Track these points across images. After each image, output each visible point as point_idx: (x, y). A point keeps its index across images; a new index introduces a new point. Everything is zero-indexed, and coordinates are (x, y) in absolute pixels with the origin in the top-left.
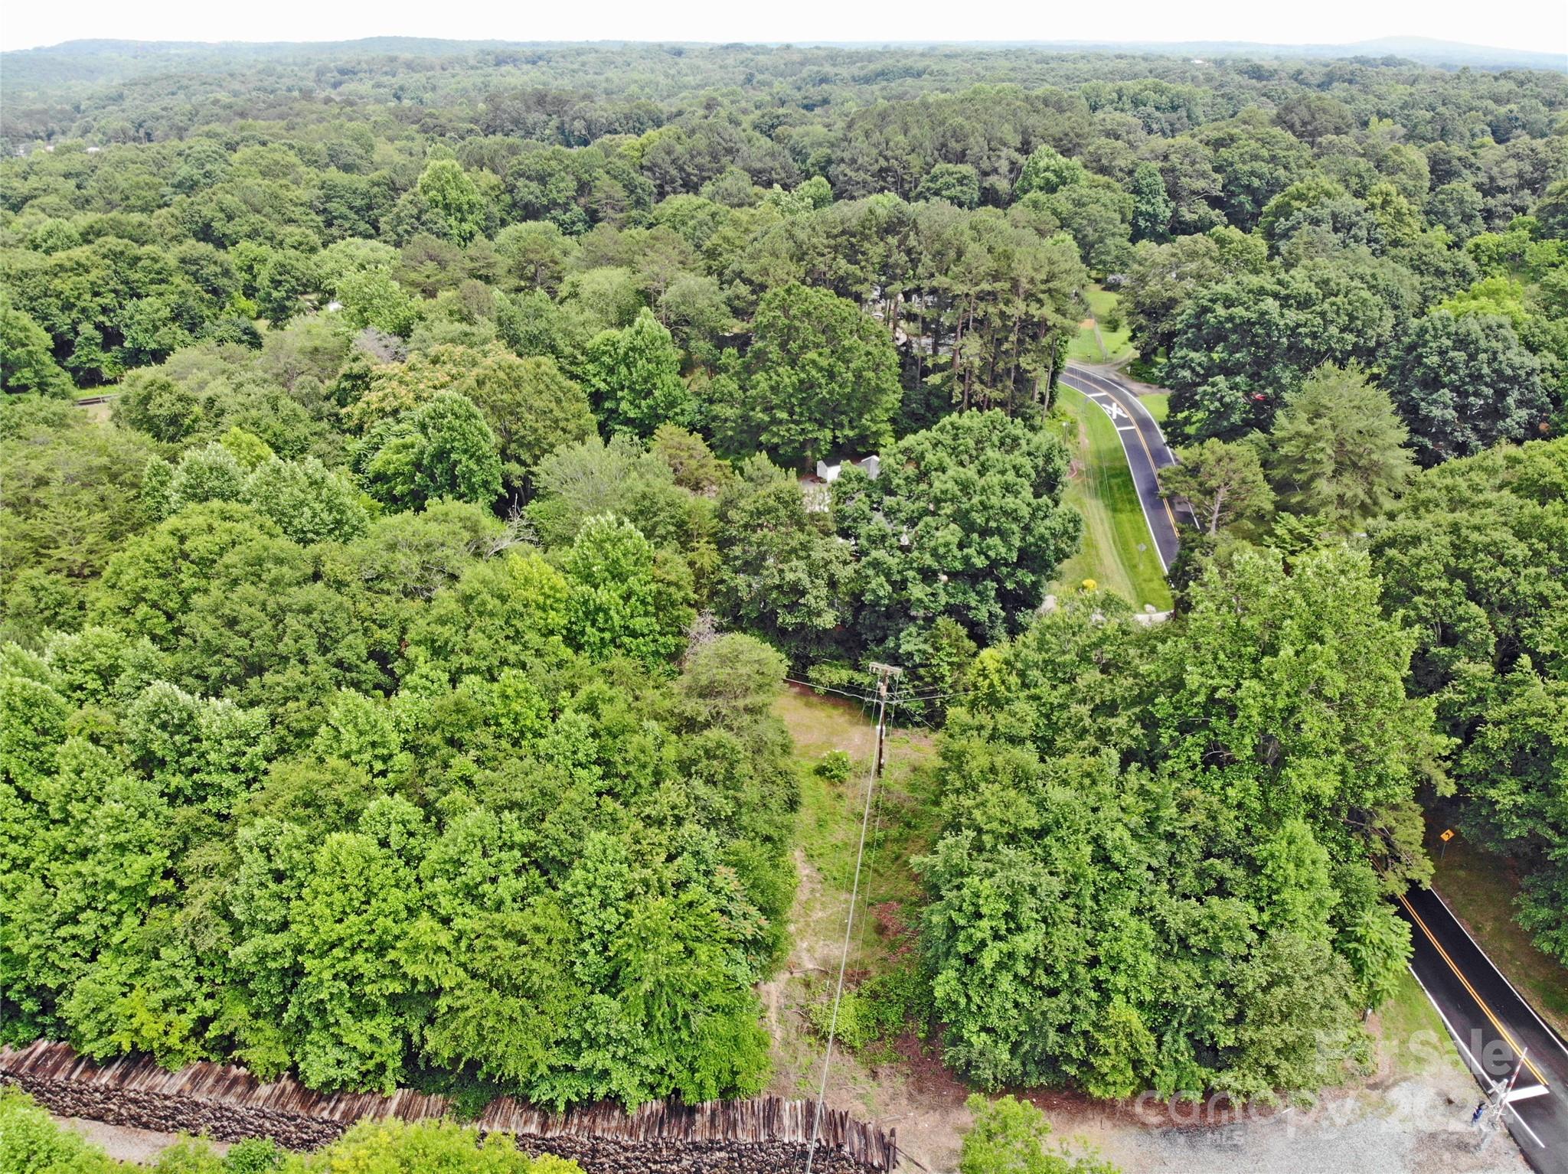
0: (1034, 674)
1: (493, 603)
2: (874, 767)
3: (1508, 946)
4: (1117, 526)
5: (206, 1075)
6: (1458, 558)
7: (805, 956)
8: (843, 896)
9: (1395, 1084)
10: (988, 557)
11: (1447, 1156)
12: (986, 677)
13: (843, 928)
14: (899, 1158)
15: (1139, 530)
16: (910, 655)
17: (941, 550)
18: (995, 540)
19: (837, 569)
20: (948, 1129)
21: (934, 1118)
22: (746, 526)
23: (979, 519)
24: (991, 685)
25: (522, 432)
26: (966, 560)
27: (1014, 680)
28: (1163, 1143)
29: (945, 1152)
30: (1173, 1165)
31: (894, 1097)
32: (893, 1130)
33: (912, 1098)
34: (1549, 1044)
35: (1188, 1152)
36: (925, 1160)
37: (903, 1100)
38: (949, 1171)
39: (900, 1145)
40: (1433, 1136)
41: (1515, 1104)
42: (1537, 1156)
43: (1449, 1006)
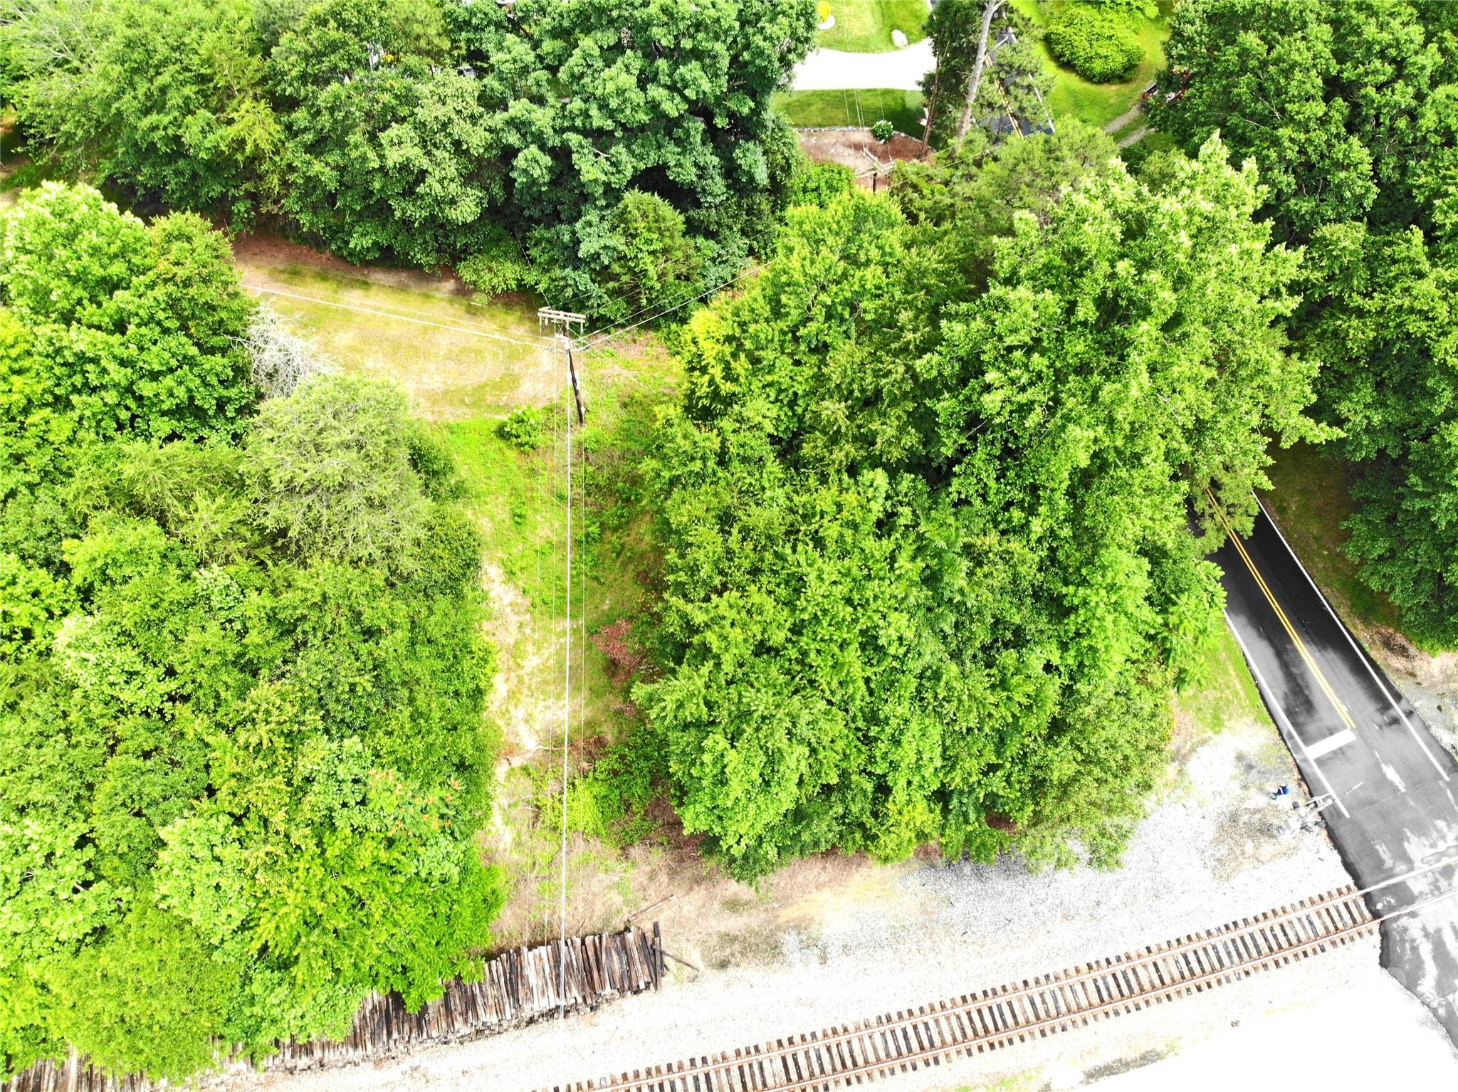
7: (522, 729)
8: (557, 625)
9: (1193, 750)
10: (685, 98)
11: (1249, 846)
14: (667, 960)
16: (595, 257)
17: (614, 103)
20: (717, 906)
21: (700, 893)
26: (654, 106)
28: (949, 877)
29: (714, 941)
30: (960, 906)
31: (652, 876)
32: (656, 926)
33: (673, 873)
34: (1358, 669)
35: (978, 886)
36: (695, 956)
37: (663, 878)
38: (723, 965)
39: (666, 943)
40: (1234, 818)
41: (1320, 762)
42: (1343, 832)
43: (1251, 632)
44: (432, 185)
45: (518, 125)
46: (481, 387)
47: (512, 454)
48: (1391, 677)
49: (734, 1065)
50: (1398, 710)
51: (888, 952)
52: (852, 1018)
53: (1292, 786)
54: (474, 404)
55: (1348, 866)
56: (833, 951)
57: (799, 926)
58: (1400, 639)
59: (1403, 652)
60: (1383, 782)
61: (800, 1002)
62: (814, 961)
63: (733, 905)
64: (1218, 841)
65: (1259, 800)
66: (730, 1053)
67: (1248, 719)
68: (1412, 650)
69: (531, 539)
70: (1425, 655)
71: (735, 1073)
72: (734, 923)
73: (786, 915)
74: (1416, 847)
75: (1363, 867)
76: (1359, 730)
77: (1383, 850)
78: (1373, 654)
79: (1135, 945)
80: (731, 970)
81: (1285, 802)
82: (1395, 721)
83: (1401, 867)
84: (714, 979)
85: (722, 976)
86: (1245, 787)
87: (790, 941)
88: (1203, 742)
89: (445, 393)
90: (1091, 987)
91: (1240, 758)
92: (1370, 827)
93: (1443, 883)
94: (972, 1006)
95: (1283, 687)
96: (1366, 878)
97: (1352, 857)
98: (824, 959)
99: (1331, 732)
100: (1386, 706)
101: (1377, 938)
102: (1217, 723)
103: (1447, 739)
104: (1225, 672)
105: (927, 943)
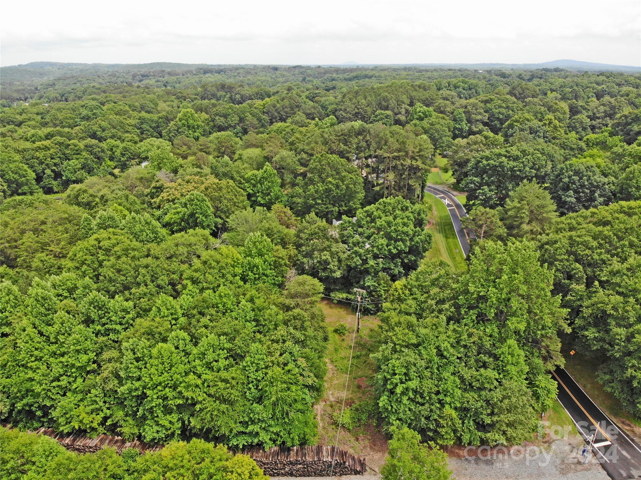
0: (415, 290)
1: (214, 264)
2: (356, 329)
3: (596, 393)
4: (448, 243)
5: (106, 439)
6: (571, 247)
7: (331, 397)
8: (345, 375)
10: (397, 249)
11: (573, 466)
12: (397, 291)
13: (344, 386)
14: (367, 468)
15: (456, 245)
16: (369, 287)
17: (380, 247)
18: (400, 243)
19: (341, 254)
21: (379, 454)
22: (307, 239)
23: (394, 235)
24: (399, 294)
25: (222, 207)
26: (390, 251)
27: (407, 292)
28: (466, 462)
30: (470, 470)
31: (365, 447)
32: (364, 459)
33: (371, 448)
35: (475, 466)
36: (376, 469)
37: (368, 448)
39: (367, 463)
44: (331, 266)
45: (356, 253)
47: (337, 336)
55: (609, 475)
58: (627, 422)
59: (629, 425)
64: (562, 464)
68: (632, 425)
70: (637, 427)
75: (615, 475)
77: (622, 472)
96: (616, 478)
105: (457, 478)
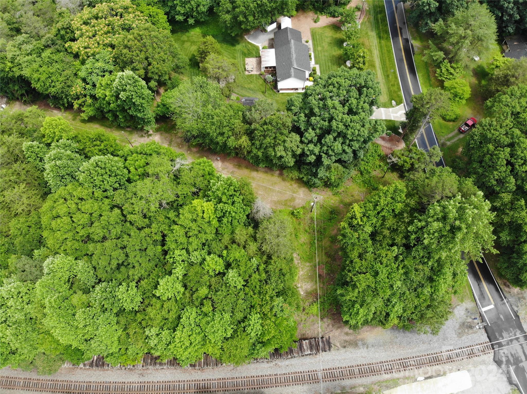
9: (456, 307)
11: (466, 331)
14: (332, 345)
20: (343, 334)
21: (339, 330)
28: (397, 332)
29: (342, 342)
31: (328, 326)
32: (329, 337)
33: (333, 326)
34: (497, 290)
36: (338, 345)
37: (331, 326)
38: (345, 347)
39: (331, 341)
40: (464, 324)
41: (485, 312)
42: (488, 329)
43: (473, 279)
46: (287, 200)
47: (294, 219)
48: (504, 293)
49: (348, 369)
50: (505, 301)
51: (382, 348)
52: (374, 361)
53: (478, 317)
54: (285, 205)
55: (488, 337)
56: (370, 346)
57: (362, 340)
59: (508, 286)
60: (499, 318)
61: (362, 357)
62: (365, 349)
63: (347, 334)
64: (459, 329)
65: (470, 320)
66: (347, 366)
67: (469, 300)
68: (511, 286)
69: (300, 241)
70: (514, 288)
71: (348, 371)
72: (347, 338)
73: (359, 337)
74: (505, 334)
75: (491, 337)
76: (495, 305)
77: (497, 334)
78: (501, 287)
79: (438, 351)
80: (346, 348)
81: (476, 321)
82: (504, 303)
83: (500, 338)
84: (343, 351)
85: (344, 350)
86: (467, 317)
87: (360, 343)
88: (458, 305)
89: (278, 201)
90: (428, 359)
91: (467, 309)
92: (495, 328)
93: (510, 343)
94: (401, 361)
95: (479, 293)
96: (492, 340)
97: (490, 335)
98: (367, 348)
99: (489, 305)
100: (503, 300)
101: (493, 354)
102: (462, 301)
103: (516, 309)
104: (465, 288)
105: (391, 346)
